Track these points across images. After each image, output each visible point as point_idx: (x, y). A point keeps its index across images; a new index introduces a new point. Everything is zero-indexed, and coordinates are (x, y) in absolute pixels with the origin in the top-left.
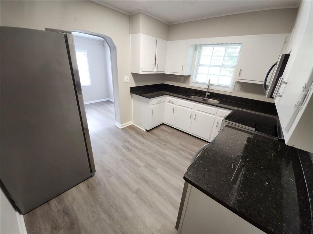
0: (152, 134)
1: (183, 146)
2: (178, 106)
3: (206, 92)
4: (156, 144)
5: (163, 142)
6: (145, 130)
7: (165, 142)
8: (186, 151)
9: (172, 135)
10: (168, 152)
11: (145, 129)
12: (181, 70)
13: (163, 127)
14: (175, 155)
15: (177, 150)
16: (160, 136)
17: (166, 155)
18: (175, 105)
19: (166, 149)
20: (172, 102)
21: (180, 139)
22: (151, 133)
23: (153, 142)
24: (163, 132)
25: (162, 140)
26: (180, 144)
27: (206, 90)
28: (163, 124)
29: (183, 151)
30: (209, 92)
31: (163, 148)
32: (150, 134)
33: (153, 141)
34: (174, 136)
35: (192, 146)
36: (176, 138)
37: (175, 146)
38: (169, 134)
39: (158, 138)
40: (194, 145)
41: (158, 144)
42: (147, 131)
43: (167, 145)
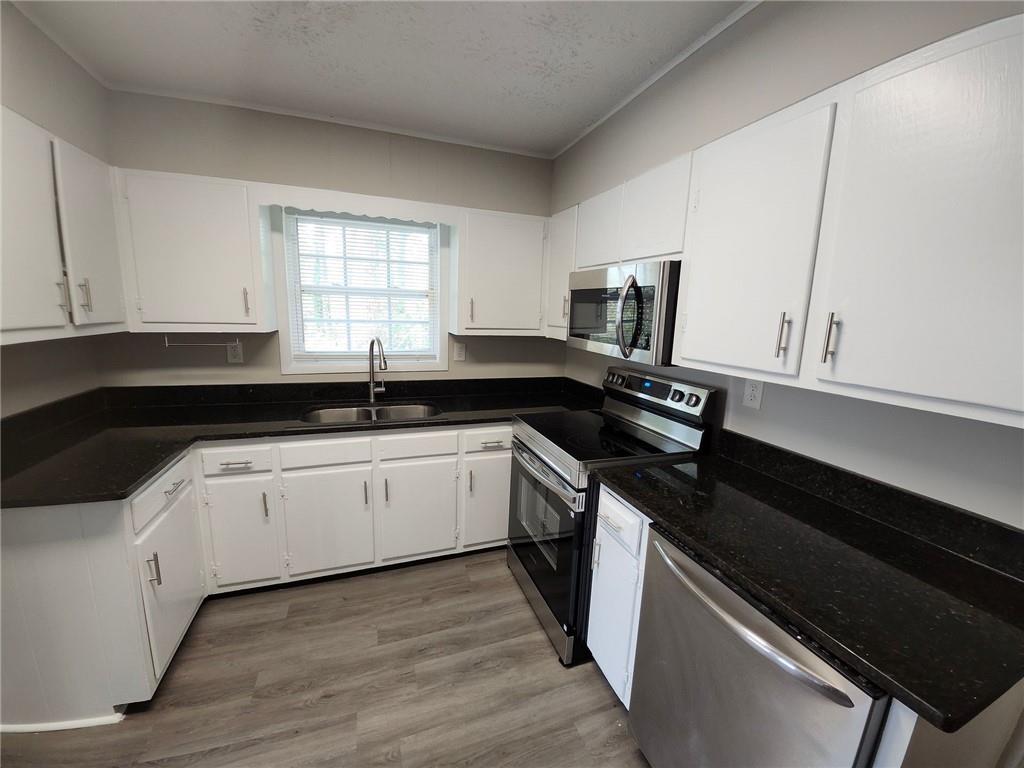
0: (191, 703)
1: (402, 634)
2: (286, 475)
3: (365, 385)
4: (273, 738)
5: (302, 689)
6: (117, 718)
7: (311, 686)
8: (431, 646)
9: (307, 624)
10: (374, 722)
11: (118, 709)
12: (244, 310)
13: (219, 618)
14: (418, 700)
15: (396, 672)
16: (253, 678)
17: (386, 742)
18: (268, 477)
19: (353, 718)
20: (245, 469)
21: (356, 614)
22: (177, 704)
23: (253, 743)
24: (245, 646)
25: (283, 686)
26: (383, 637)
27: (366, 378)
28: (211, 600)
29: (422, 652)
30: (378, 384)
31: (335, 723)
32: (175, 715)
33: (242, 739)
34: (318, 622)
35: (427, 609)
36: (340, 623)
37: (369, 664)
38: (286, 627)
39: (257, 695)
40: (426, 600)
41: (291, 725)
42: (132, 709)
43: (336, 687)
